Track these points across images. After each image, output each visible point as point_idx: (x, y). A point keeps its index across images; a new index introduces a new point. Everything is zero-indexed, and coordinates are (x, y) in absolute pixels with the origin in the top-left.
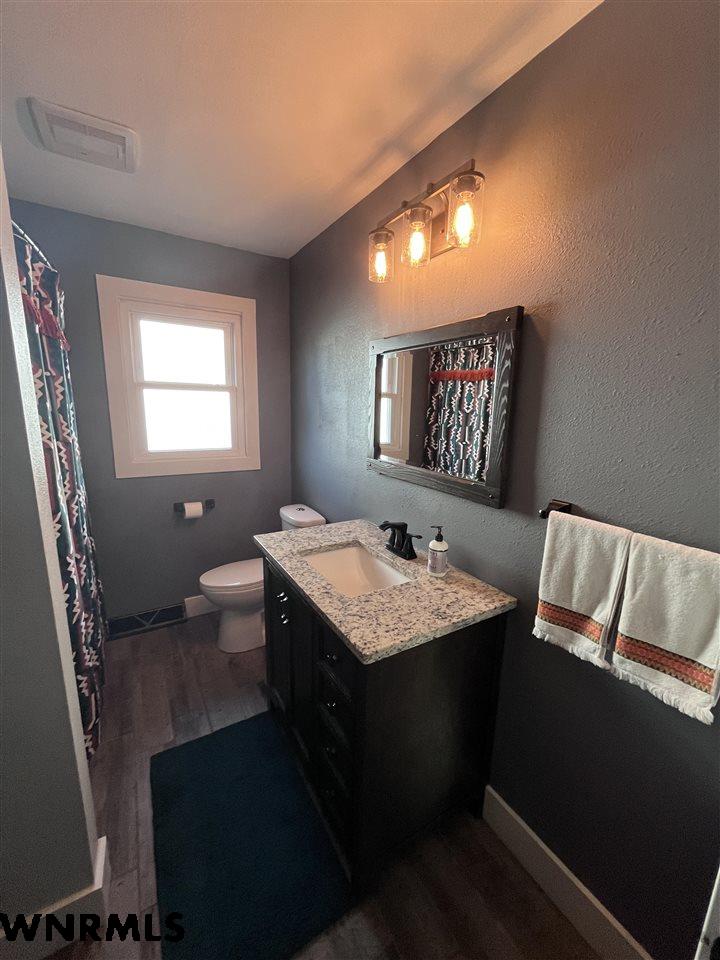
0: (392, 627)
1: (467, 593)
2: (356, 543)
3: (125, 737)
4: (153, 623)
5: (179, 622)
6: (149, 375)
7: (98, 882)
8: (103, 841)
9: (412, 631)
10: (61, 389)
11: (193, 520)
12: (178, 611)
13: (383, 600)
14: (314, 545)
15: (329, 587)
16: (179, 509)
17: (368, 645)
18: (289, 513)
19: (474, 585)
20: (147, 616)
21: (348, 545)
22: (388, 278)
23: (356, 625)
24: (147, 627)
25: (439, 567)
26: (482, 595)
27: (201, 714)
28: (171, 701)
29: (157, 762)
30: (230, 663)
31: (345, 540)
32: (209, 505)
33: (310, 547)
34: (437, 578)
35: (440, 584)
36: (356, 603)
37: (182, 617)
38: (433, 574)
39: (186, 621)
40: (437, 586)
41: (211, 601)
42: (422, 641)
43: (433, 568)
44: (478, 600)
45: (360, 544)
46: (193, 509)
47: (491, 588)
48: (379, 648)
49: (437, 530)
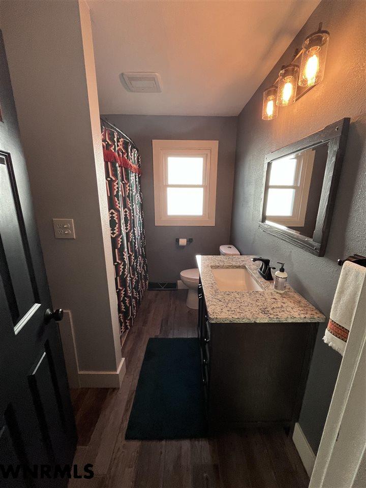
0: (232, 309)
1: (292, 305)
2: (244, 267)
3: (143, 327)
4: (164, 288)
5: (174, 290)
6: (170, 182)
7: (118, 372)
8: (123, 359)
9: (242, 314)
10: (117, 186)
11: (183, 247)
12: (175, 285)
13: (237, 296)
14: (221, 264)
15: (214, 284)
16: (177, 241)
17: (214, 314)
18: (223, 249)
19: (300, 302)
20: (163, 284)
21: (239, 267)
22: (274, 116)
23: (215, 303)
24: (162, 289)
25: (279, 287)
26: (300, 309)
27: (171, 329)
28: (162, 320)
29: (151, 340)
30: (189, 312)
31: (238, 264)
32: (190, 241)
33: (218, 265)
34: (277, 293)
35: (277, 296)
36: (222, 294)
37: (176, 288)
38: (276, 290)
39: (177, 290)
40: (275, 297)
41: (184, 283)
42: (246, 321)
43: (276, 287)
44: (295, 310)
45: (246, 268)
46: (183, 242)
47: (311, 306)
48: (218, 317)
49: (281, 265)
